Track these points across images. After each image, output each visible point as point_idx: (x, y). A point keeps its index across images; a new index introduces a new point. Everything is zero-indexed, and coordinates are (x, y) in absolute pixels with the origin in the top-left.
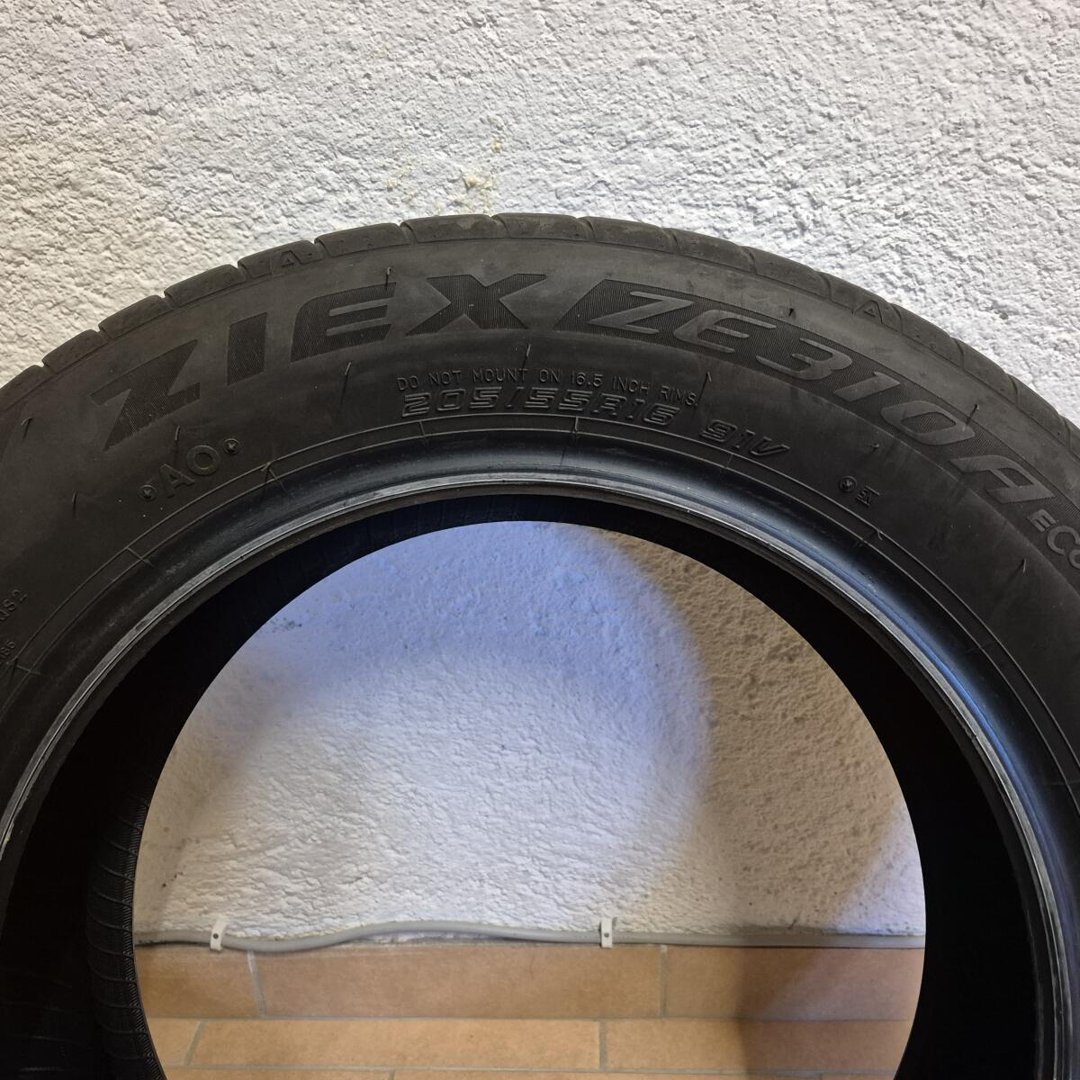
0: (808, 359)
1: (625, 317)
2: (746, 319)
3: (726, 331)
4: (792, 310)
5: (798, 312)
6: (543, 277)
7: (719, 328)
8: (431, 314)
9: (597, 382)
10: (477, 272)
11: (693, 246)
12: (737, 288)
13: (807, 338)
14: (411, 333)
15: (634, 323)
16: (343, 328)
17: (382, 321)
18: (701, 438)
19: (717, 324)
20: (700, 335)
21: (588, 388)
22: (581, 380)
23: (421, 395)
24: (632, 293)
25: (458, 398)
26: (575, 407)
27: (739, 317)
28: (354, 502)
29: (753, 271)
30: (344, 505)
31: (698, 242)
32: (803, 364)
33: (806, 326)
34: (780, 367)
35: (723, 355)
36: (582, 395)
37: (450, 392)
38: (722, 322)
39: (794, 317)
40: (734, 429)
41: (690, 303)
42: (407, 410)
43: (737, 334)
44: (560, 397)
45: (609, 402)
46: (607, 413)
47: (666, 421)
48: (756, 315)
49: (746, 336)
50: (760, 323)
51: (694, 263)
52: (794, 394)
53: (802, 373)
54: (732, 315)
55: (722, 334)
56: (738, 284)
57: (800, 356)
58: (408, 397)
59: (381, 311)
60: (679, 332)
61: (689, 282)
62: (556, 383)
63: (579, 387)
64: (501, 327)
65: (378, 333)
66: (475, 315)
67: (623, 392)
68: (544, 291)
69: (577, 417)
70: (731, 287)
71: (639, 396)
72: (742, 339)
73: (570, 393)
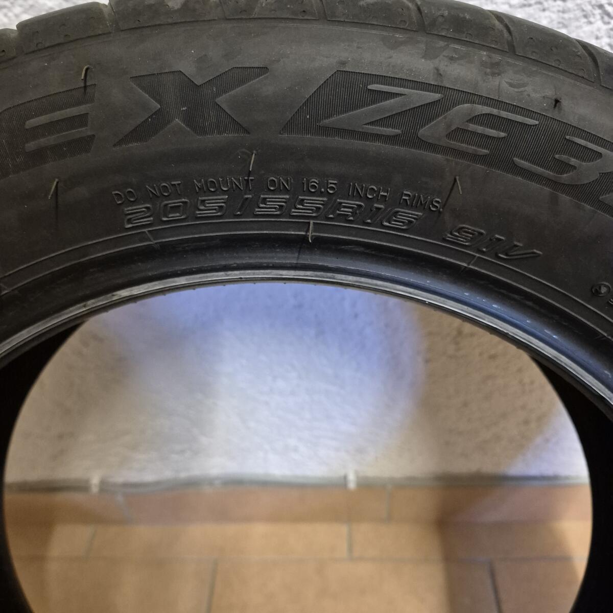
0: (573, 161)
1: (360, 116)
2: (504, 114)
3: (480, 129)
4: (557, 101)
5: (565, 103)
6: (264, 70)
7: (472, 127)
8: (140, 121)
9: (332, 188)
10: (187, 67)
11: (441, 20)
12: (493, 74)
13: (574, 135)
14: (120, 143)
15: (372, 123)
16: (43, 141)
17: (85, 131)
18: (444, 240)
19: (471, 120)
20: (449, 136)
21: (321, 194)
22: (314, 187)
23: (142, 207)
24: (370, 87)
25: (181, 208)
26: (308, 213)
27: (495, 111)
28: (94, 303)
29: (511, 50)
30: (85, 306)
31: (446, 13)
32: (568, 167)
33: (573, 120)
34: (540, 170)
35: (475, 158)
36: (314, 202)
37: (172, 202)
38: (475, 119)
39: (560, 109)
40: (481, 234)
41: (437, 96)
42: (129, 221)
43: (493, 133)
44: (292, 203)
45: (345, 207)
46: (344, 218)
47: (407, 225)
48: (515, 109)
49: (503, 134)
50: (519, 118)
51: (442, 43)
52: (554, 200)
53: (565, 177)
54: (486, 110)
55: (474, 133)
56: (495, 69)
57: (564, 157)
58: (128, 209)
59: (81, 120)
60: (424, 132)
61: (437, 70)
62: (286, 191)
63: (312, 194)
64: (220, 133)
65: (82, 145)
66: (189, 119)
67: (360, 198)
68: (266, 88)
69: (312, 222)
70: (486, 74)
71: (378, 201)
72: (499, 139)
73: (303, 200)
